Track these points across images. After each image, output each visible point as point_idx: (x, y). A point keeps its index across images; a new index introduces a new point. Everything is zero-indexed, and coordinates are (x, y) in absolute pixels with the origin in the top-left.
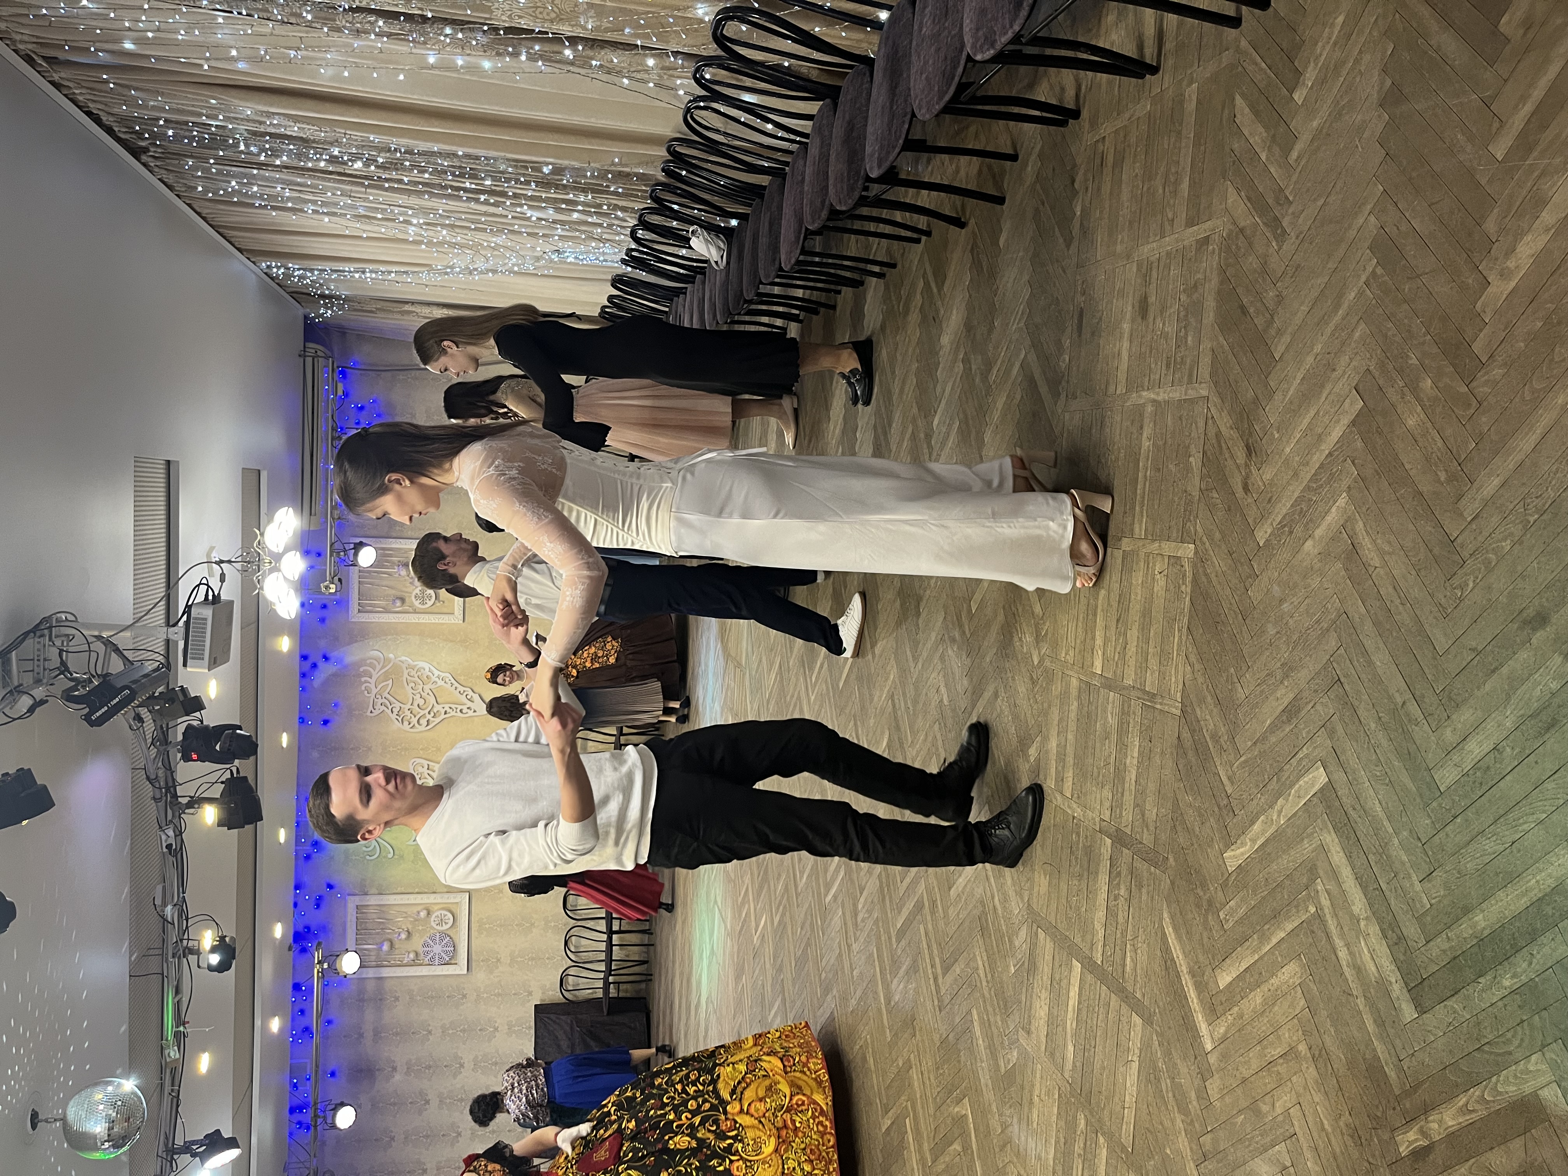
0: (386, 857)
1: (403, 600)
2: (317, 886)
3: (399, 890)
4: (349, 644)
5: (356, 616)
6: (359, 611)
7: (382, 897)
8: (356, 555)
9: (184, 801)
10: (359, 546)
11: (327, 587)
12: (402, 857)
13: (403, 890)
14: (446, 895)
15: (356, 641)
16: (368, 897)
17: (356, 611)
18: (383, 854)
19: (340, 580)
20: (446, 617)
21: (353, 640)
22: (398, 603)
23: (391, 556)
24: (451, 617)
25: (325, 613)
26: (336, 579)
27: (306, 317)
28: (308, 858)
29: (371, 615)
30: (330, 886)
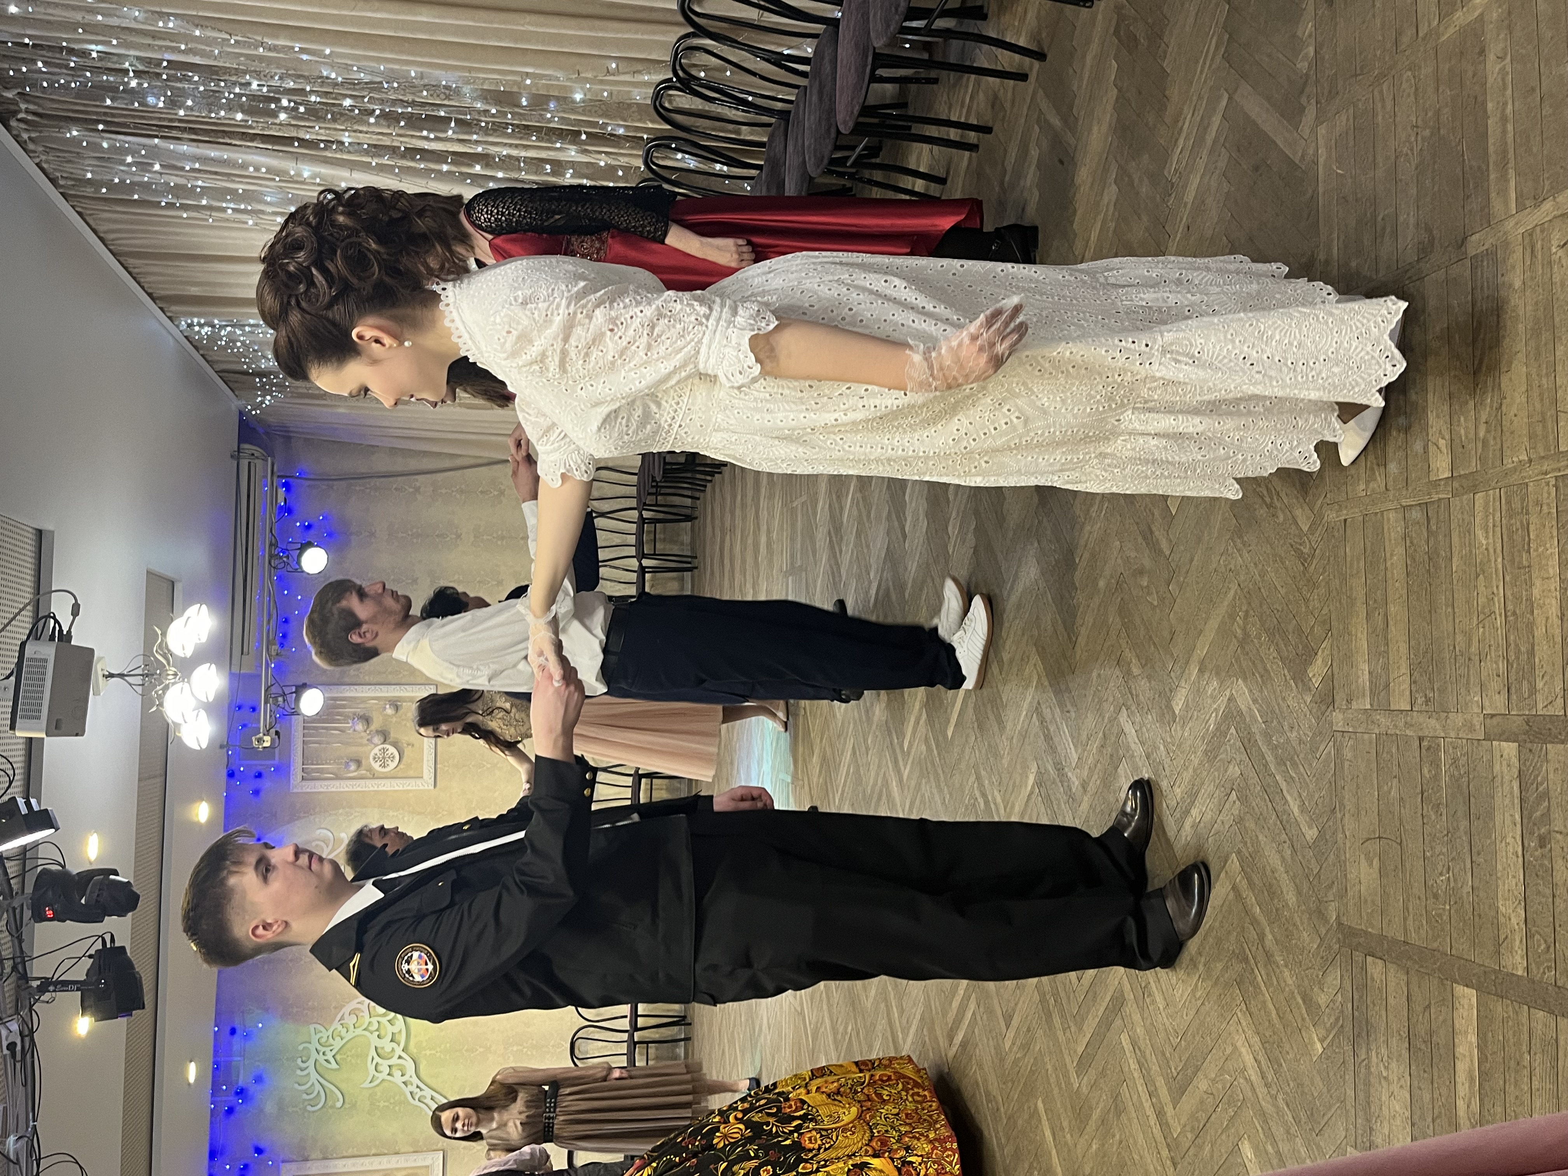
0: (333, 1107)
1: (359, 763)
2: (241, 1151)
3: (350, 1152)
4: (289, 822)
5: (298, 785)
6: (303, 779)
7: (326, 1162)
8: (297, 700)
9: (35, 984)
10: (301, 688)
11: (260, 740)
12: (354, 1106)
13: (356, 1153)
14: (414, 1156)
15: (299, 818)
16: (309, 1164)
17: (299, 778)
18: (330, 1103)
19: (277, 733)
20: (413, 781)
21: (294, 817)
22: (353, 767)
23: (344, 707)
24: (419, 781)
25: (258, 783)
26: (273, 731)
27: (241, 413)
28: (230, 1111)
29: (318, 783)
30: (259, 1151)
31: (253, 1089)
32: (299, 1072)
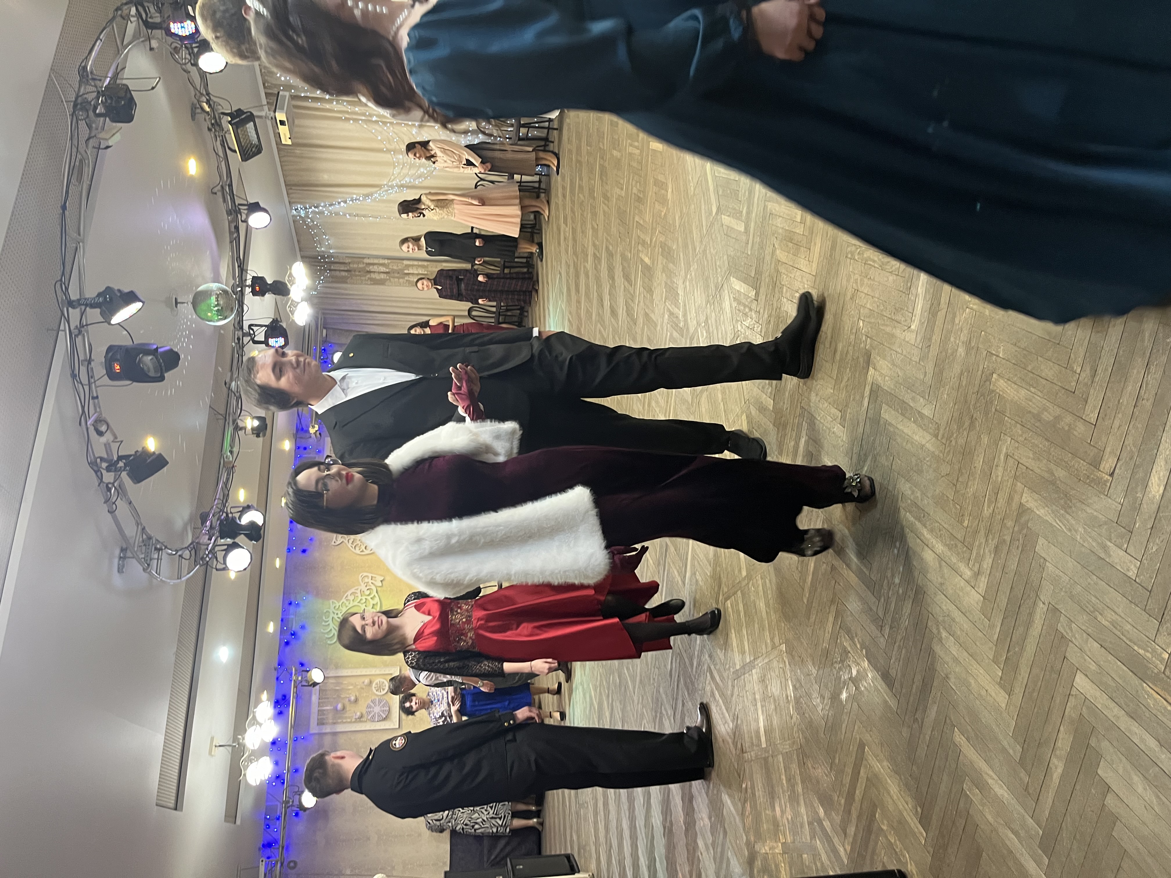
7: (337, 671)
13: (353, 666)
16: (328, 671)
28: (289, 643)
30: (302, 664)
31: (300, 632)
32: (323, 623)
